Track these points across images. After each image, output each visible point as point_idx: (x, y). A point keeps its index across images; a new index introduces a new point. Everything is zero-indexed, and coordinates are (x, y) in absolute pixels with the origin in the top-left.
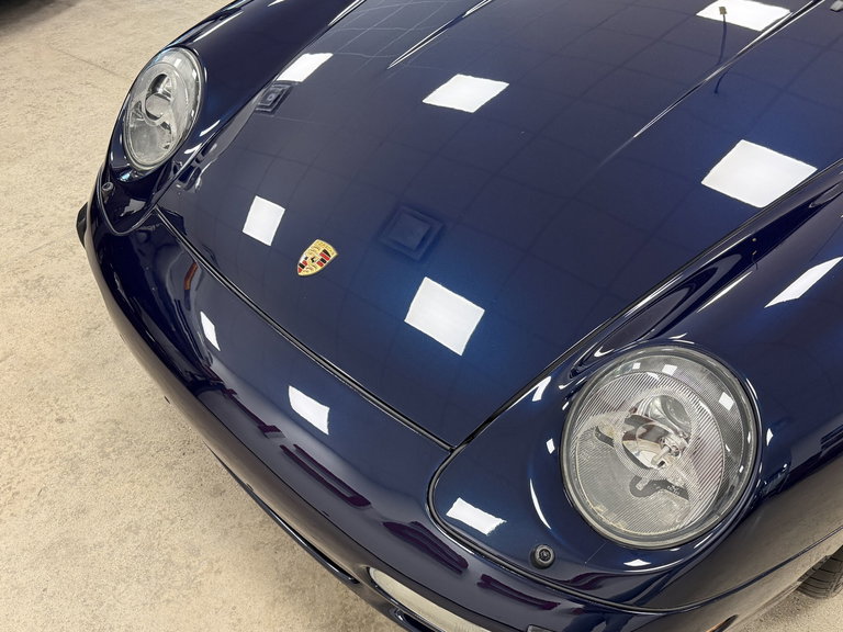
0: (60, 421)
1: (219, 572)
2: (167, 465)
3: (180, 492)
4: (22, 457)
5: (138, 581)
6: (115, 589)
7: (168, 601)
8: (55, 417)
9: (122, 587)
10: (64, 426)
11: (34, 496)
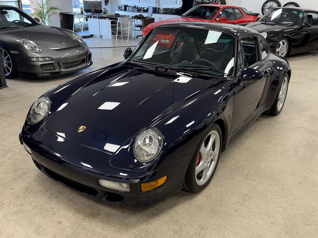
0: (12, 189)
1: (60, 210)
2: (42, 194)
3: (47, 198)
4: (3, 197)
5: (40, 215)
6: (34, 217)
7: (48, 217)
8: (10, 189)
9: (36, 216)
10: (13, 190)
11: (8, 204)
